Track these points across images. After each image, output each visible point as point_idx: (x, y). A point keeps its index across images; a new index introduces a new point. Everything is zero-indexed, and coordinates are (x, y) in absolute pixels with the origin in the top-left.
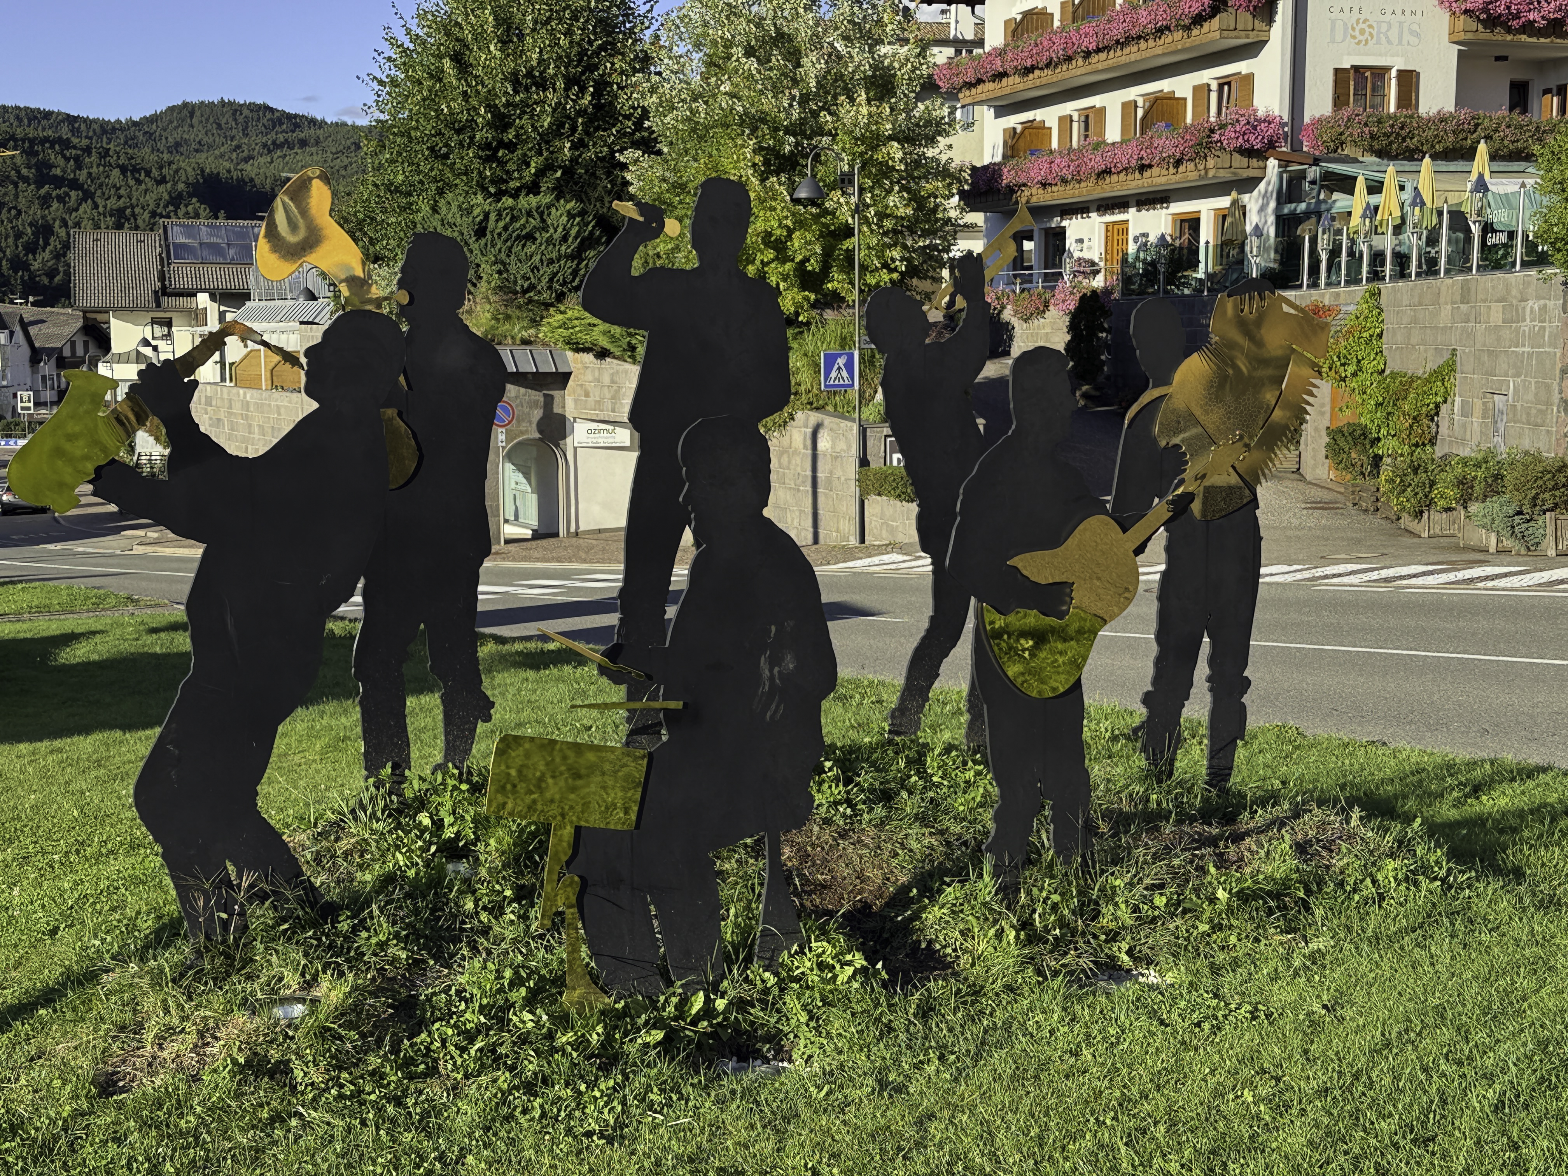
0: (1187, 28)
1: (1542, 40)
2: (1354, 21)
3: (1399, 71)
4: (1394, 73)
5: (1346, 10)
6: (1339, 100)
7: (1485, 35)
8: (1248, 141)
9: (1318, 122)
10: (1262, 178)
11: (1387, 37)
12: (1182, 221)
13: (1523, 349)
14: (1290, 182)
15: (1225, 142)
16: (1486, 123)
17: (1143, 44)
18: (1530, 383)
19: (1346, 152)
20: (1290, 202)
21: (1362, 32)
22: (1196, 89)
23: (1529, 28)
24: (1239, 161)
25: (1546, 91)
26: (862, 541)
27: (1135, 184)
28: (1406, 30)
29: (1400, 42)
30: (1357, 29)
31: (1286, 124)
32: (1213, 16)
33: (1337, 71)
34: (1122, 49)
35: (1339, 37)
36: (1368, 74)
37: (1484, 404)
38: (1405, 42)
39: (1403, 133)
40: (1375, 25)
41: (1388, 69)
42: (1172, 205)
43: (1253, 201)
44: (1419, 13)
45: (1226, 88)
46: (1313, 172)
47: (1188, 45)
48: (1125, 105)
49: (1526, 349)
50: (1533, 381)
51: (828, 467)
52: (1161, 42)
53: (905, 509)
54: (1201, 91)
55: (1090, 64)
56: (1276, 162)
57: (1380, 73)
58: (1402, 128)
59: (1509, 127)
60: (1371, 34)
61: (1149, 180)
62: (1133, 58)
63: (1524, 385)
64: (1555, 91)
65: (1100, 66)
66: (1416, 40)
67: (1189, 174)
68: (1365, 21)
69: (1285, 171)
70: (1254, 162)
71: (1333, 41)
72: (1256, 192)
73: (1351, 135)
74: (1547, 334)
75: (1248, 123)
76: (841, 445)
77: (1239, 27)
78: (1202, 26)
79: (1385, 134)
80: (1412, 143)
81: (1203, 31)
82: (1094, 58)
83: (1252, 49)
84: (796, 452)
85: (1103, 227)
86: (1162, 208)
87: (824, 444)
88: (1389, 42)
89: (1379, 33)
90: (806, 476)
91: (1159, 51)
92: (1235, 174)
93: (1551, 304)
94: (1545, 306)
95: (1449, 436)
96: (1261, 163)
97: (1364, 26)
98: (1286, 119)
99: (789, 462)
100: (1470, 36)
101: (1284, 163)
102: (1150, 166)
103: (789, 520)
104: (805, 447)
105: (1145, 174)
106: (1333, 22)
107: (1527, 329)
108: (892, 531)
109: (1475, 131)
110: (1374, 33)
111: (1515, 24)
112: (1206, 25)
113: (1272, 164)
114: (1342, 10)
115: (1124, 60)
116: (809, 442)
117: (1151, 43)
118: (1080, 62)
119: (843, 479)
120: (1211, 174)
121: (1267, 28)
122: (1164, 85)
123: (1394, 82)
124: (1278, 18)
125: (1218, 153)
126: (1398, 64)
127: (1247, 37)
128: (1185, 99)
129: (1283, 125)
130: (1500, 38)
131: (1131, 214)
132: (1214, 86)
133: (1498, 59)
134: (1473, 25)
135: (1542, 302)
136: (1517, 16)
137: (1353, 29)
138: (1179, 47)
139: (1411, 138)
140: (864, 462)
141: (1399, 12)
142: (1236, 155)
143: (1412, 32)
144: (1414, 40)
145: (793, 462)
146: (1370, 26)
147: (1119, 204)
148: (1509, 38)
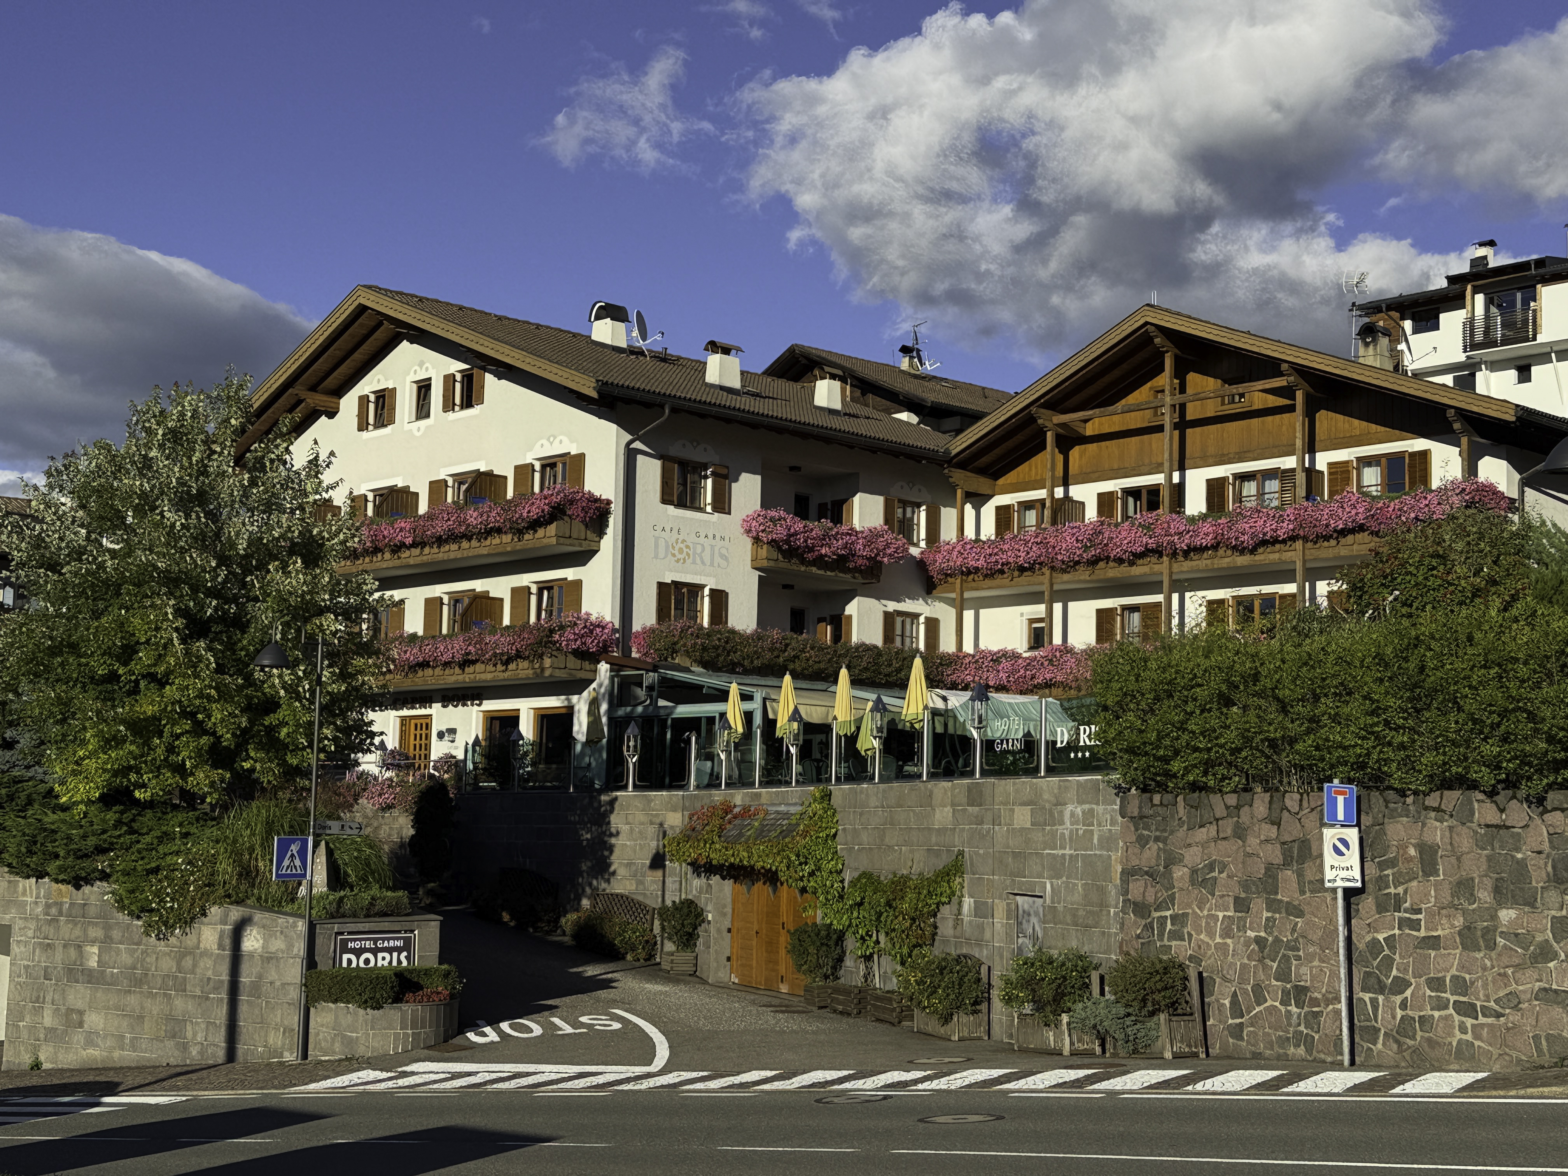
0: (520, 532)
1: (829, 573)
2: (674, 540)
3: (711, 590)
4: (706, 591)
5: (668, 529)
6: (662, 612)
7: (783, 564)
8: (585, 643)
9: (649, 632)
10: (593, 681)
11: (701, 558)
12: (492, 719)
13: (1061, 852)
14: (620, 686)
15: (564, 643)
16: (794, 644)
17: (465, 544)
18: (1075, 885)
19: (677, 661)
20: (621, 706)
21: (681, 551)
22: (515, 591)
23: (820, 562)
24: (573, 662)
25: (821, 620)
26: (305, 1056)
27: (454, 678)
28: (716, 551)
29: (712, 565)
30: (677, 548)
31: (617, 631)
32: (551, 523)
33: (661, 585)
34: (439, 547)
35: (662, 554)
36: (685, 590)
37: (1008, 904)
38: (716, 564)
39: (728, 647)
40: (691, 546)
41: (702, 587)
42: (484, 702)
43: (582, 702)
44: (727, 539)
45: (546, 593)
46: (650, 678)
47: (518, 548)
48: (429, 602)
49: (1068, 852)
50: (1080, 884)
51: (255, 971)
52: (488, 542)
53: (370, 1017)
54: (520, 594)
55: (399, 558)
56: (608, 666)
57: (695, 590)
58: (727, 642)
59: (812, 648)
60: (688, 554)
61: (472, 676)
62: (452, 556)
63: (1067, 887)
64: (828, 619)
65: (412, 561)
66: (725, 563)
67: (522, 670)
68: (684, 541)
69: (617, 676)
70: (587, 665)
71: (656, 557)
72: (585, 694)
73: (684, 645)
74: (1096, 837)
75: (585, 627)
76: (277, 945)
77: (574, 535)
78: (536, 531)
79: (714, 647)
80: (735, 657)
81: (536, 536)
82: (405, 554)
83: (582, 557)
84: (206, 953)
85: (398, 720)
86: (472, 705)
87: (252, 942)
88: (703, 563)
89: (695, 553)
90: (222, 982)
91: (485, 551)
92: (570, 674)
93: (1100, 809)
94: (1091, 811)
95: (955, 937)
96: (592, 666)
97: (682, 546)
98: (617, 626)
99: (195, 966)
100: (772, 564)
101: (616, 667)
102: (474, 662)
103: (189, 1034)
104: (221, 946)
105: (467, 669)
106: (657, 539)
107: (1067, 833)
108: (350, 1042)
109: (785, 650)
110: (691, 553)
111: (809, 556)
112: (541, 532)
113: (604, 668)
114: (663, 529)
115: (440, 557)
116: (227, 942)
117: (474, 543)
118: (387, 555)
119: (278, 983)
120: (547, 673)
121: (597, 539)
122: (478, 585)
123: (707, 600)
124: (610, 531)
125: (554, 653)
126: (711, 584)
127: (581, 545)
128: (502, 600)
129: (614, 631)
130: (795, 567)
131: (435, 710)
132: (534, 589)
133: (785, 587)
134: (775, 555)
135: (1086, 807)
136: (811, 549)
137: (673, 548)
138: (509, 549)
139: (735, 652)
140: (311, 962)
141: (711, 536)
142: (571, 658)
143: (722, 556)
144: (723, 563)
145: (202, 964)
146: (687, 547)
147: (425, 698)
148: (803, 568)
